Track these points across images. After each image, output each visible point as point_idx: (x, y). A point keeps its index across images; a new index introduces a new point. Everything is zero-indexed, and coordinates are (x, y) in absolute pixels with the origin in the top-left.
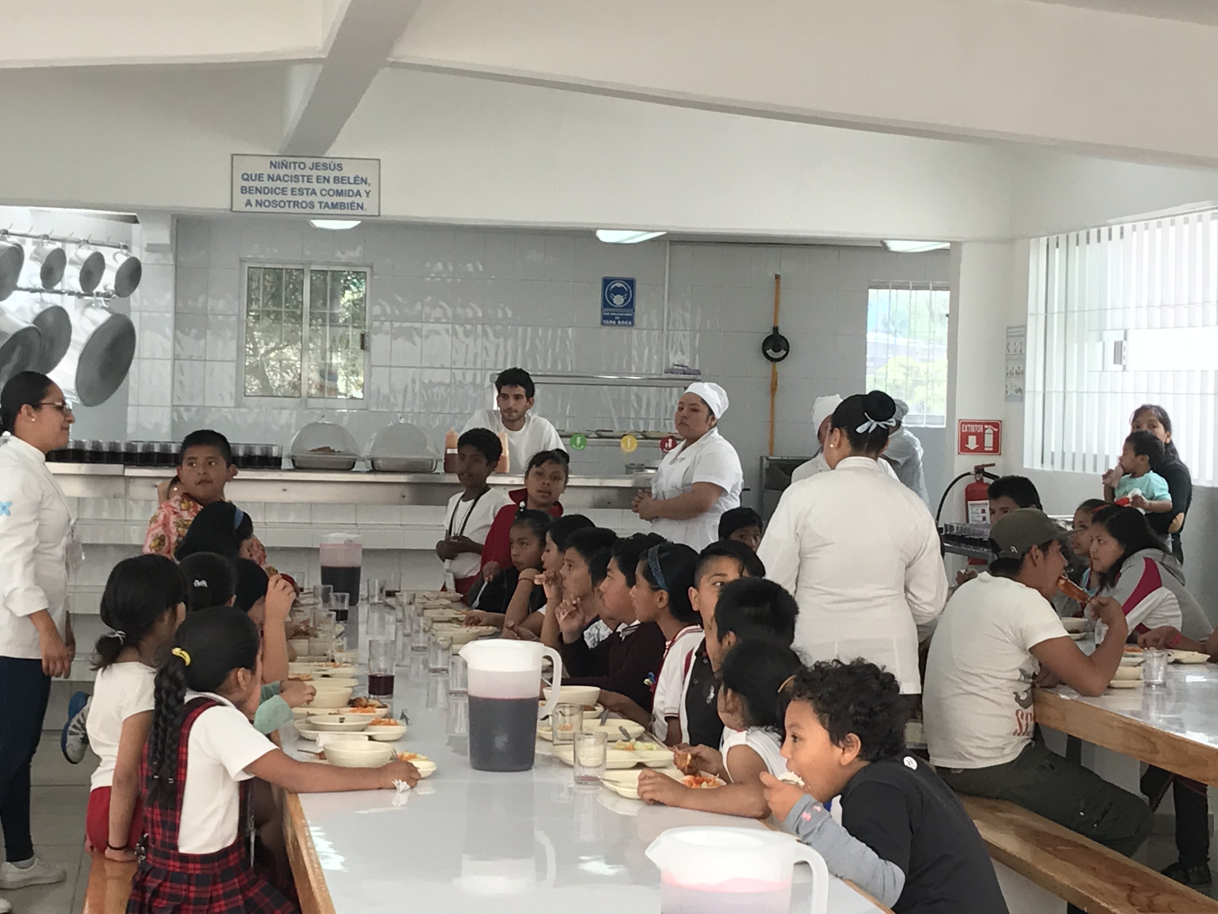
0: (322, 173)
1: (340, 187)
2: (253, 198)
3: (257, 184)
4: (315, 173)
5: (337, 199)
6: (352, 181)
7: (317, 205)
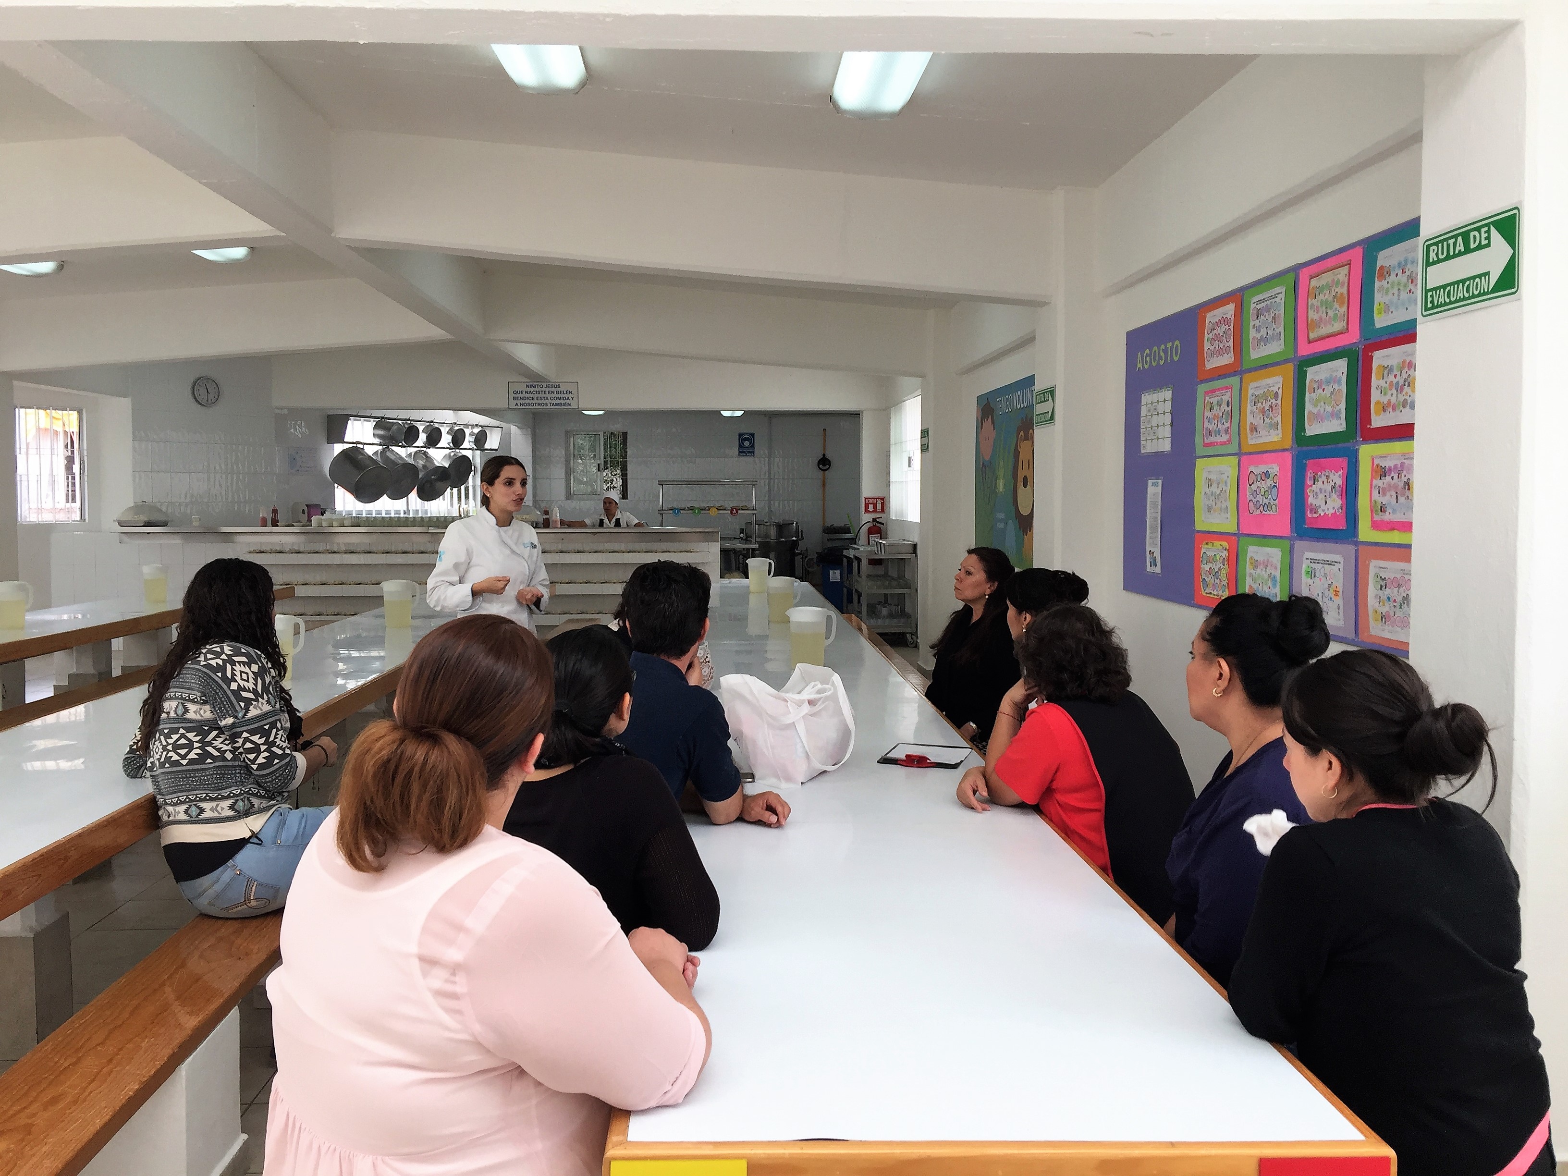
0: (551, 389)
1: (559, 396)
2: (519, 402)
3: (520, 395)
4: (547, 390)
5: (558, 401)
6: (565, 392)
7: (549, 405)
